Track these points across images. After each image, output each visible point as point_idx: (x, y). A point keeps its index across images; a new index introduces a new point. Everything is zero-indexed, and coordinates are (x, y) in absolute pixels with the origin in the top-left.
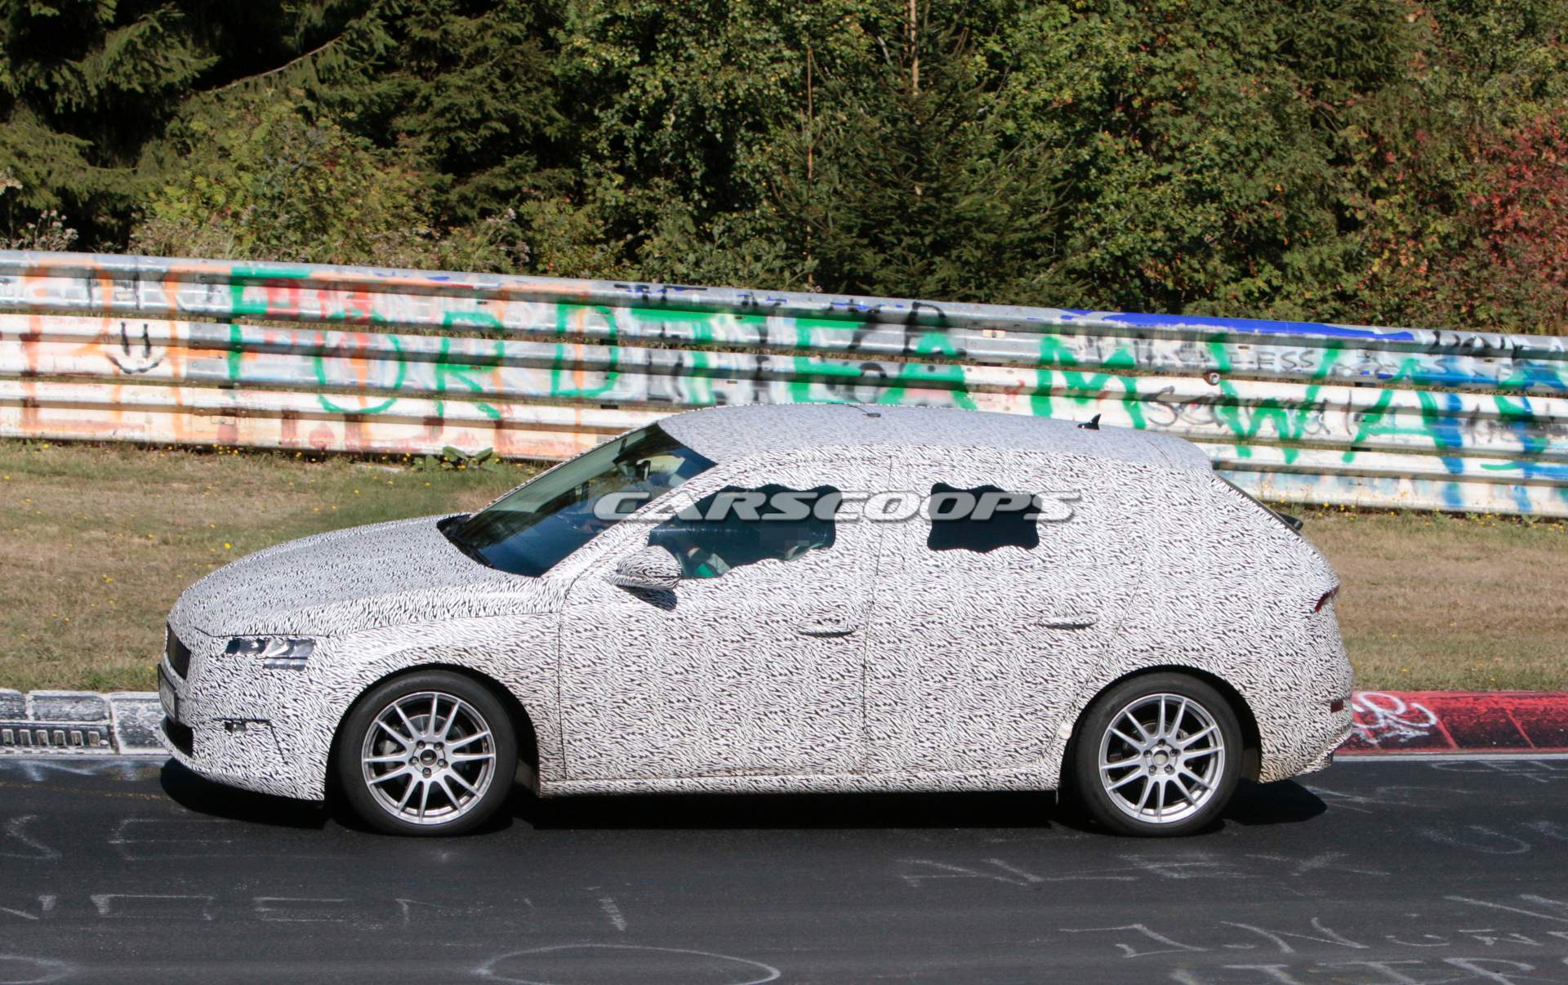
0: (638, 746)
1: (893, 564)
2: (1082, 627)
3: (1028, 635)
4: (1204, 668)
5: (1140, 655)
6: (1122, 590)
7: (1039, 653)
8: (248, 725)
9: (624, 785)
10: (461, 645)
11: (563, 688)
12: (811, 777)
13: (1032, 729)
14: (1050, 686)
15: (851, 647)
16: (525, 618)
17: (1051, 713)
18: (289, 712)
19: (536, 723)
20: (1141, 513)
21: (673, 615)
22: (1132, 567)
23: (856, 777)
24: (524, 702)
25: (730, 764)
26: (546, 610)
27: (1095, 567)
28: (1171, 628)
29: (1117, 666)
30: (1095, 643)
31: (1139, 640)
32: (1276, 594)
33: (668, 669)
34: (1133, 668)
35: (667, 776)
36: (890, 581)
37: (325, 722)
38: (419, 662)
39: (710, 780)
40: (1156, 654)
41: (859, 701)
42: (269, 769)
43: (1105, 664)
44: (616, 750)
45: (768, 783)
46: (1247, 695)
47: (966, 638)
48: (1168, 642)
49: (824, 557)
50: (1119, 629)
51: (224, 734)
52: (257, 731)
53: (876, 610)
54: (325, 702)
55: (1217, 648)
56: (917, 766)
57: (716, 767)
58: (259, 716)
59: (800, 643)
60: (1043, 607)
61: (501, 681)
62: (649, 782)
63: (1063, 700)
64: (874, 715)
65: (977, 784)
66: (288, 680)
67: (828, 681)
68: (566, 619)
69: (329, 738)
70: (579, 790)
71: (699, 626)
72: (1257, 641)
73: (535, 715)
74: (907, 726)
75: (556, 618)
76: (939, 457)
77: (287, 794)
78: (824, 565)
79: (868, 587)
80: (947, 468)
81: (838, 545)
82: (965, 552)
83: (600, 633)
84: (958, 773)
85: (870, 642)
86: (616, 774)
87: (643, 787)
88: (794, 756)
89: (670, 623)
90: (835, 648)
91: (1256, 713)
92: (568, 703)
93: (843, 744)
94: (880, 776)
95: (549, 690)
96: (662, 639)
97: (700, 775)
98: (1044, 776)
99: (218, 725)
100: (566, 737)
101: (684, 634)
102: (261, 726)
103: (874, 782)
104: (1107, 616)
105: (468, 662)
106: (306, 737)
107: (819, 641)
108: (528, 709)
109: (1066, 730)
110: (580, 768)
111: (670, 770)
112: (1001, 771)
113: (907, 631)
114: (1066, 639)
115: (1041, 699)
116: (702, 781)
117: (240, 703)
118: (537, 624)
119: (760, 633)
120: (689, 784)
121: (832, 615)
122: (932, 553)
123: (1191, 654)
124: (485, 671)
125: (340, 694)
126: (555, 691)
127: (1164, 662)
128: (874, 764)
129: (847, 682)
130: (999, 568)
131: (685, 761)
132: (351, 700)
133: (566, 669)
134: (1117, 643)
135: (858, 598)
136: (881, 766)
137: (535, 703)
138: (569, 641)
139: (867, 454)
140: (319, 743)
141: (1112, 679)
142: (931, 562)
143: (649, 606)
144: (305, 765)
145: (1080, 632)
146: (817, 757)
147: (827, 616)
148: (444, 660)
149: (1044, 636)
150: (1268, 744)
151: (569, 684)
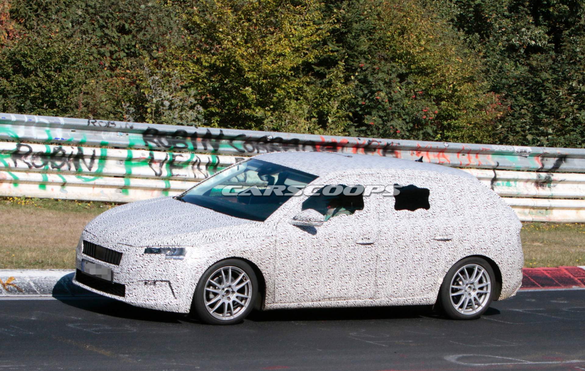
0: (300, 289)
1: (384, 216)
2: (448, 240)
3: (431, 244)
4: (487, 256)
5: (467, 251)
6: (461, 226)
7: (434, 250)
8: (157, 283)
9: (294, 305)
10: (243, 249)
11: (276, 266)
12: (356, 300)
13: (430, 280)
14: (437, 263)
15: (373, 249)
16: (263, 239)
17: (436, 274)
18: (179, 277)
19: (266, 280)
20: (461, 195)
21: (314, 236)
22: (461, 216)
23: (371, 300)
24: (263, 272)
25: (330, 296)
26: (271, 235)
27: (449, 217)
28: (477, 240)
29: (459, 255)
30: (453, 247)
31: (467, 245)
32: (508, 227)
33: (312, 258)
34: (465, 256)
35: (308, 301)
36: (384, 222)
37: (193, 281)
38: (228, 256)
39: (323, 302)
40: (472, 250)
41: (375, 270)
42: (167, 301)
43: (456, 254)
44: (292, 291)
45: (342, 303)
46: (500, 266)
47: (411, 245)
48: (476, 246)
49: (361, 213)
50: (461, 241)
51: (145, 287)
52: (161, 286)
53: (382, 234)
54: (194, 273)
55: (491, 248)
56: (391, 296)
57: (326, 297)
58: (164, 279)
59: (356, 248)
60: (435, 233)
61: (256, 264)
62: (302, 304)
63: (441, 268)
64: (379, 276)
65: (410, 302)
66: (178, 264)
67: (365, 262)
68: (278, 239)
69: (194, 287)
70: (278, 307)
71: (323, 241)
72: (503, 245)
73: (266, 277)
74: (389, 280)
75: (274, 238)
76: (394, 174)
77: (174, 311)
78: (361, 216)
79: (378, 225)
80: (397, 178)
81: (365, 208)
82: (407, 211)
83: (289, 244)
84: (404, 298)
85: (379, 247)
86: (291, 300)
87: (300, 306)
88: (352, 293)
89: (313, 240)
90: (368, 249)
91: (502, 273)
92: (277, 272)
93: (368, 287)
94: (379, 300)
95: (271, 267)
96: (310, 246)
97: (319, 301)
98: (432, 299)
99: (140, 283)
100: (276, 286)
101: (318, 244)
102: (164, 283)
103: (377, 302)
104: (455, 236)
105: (245, 256)
106: (186, 288)
107: (363, 246)
108: (264, 275)
109: (440, 281)
110: (280, 298)
111: (310, 298)
112: (418, 297)
113: (392, 242)
114: (443, 245)
115: (434, 268)
116: (320, 302)
117: (154, 273)
118: (267, 241)
119: (343, 244)
120: (316, 304)
121: (367, 236)
122: (396, 211)
123: (484, 250)
124: (250, 260)
125: (199, 270)
126: (273, 267)
127: (475, 254)
128: (377, 295)
129: (371, 263)
130: (418, 217)
131: (315, 295)
132: (203, 272)
133: (278, 258)
134: (460, 246)
135: (376, 229)
136: (380, 296)
137: (267, 272)
138: (279, 247)
139: (371, 172)
140: (190, 290)
141: (457, 260)
142: (396, 215)
143: (306, 233)
144: (184, 299)
145: (447, 242)
146: (359, 293)
147: (365, 237)
148: (237, 256)
149: (436, 244)
150: (504, 285)
151: (278, 265)
